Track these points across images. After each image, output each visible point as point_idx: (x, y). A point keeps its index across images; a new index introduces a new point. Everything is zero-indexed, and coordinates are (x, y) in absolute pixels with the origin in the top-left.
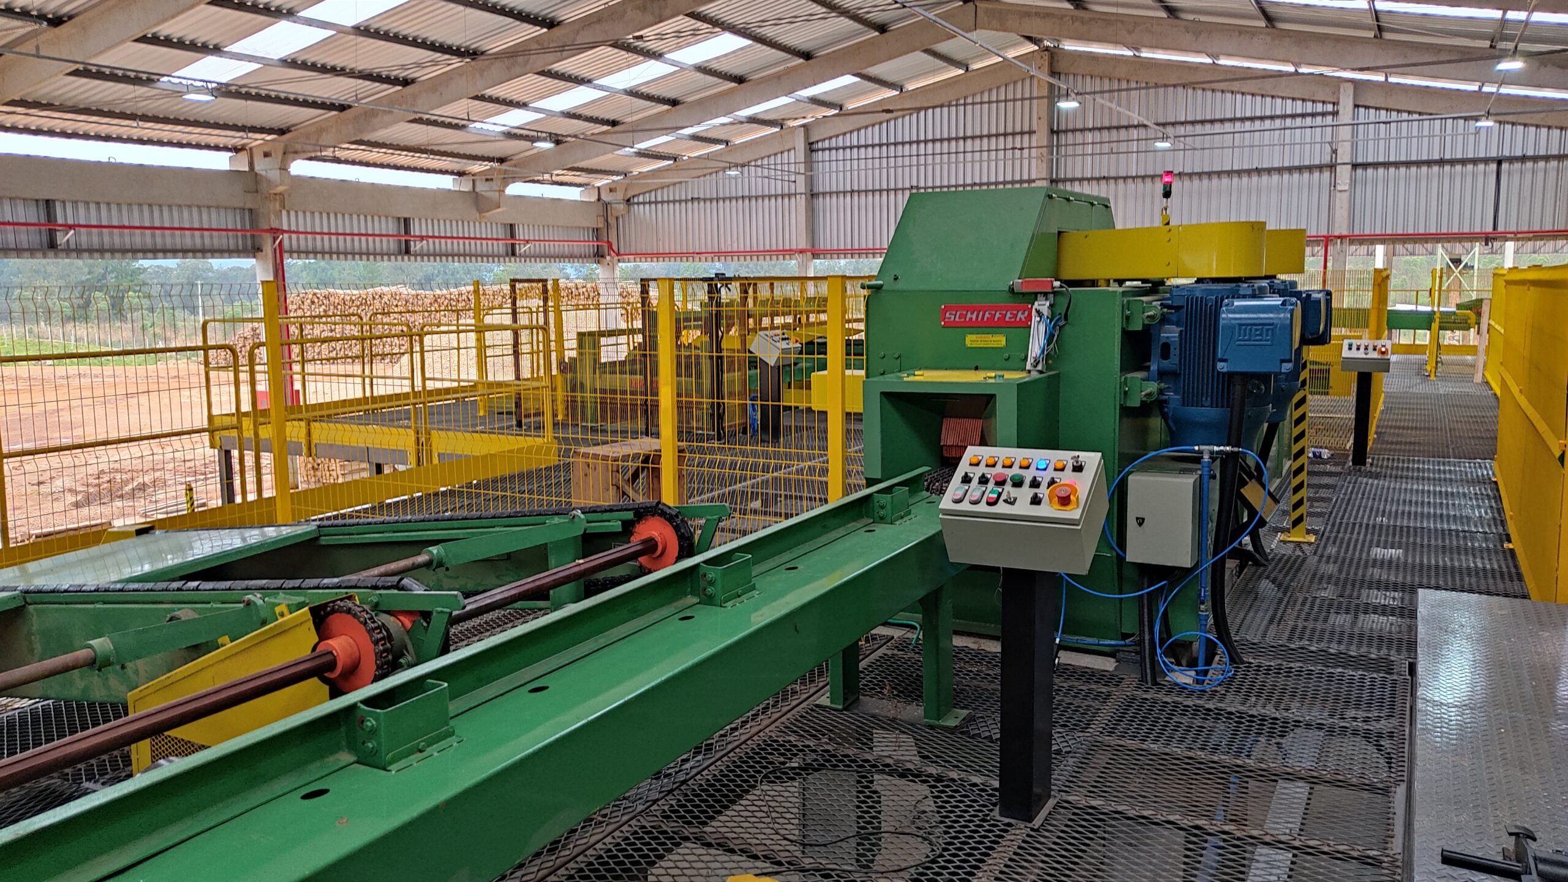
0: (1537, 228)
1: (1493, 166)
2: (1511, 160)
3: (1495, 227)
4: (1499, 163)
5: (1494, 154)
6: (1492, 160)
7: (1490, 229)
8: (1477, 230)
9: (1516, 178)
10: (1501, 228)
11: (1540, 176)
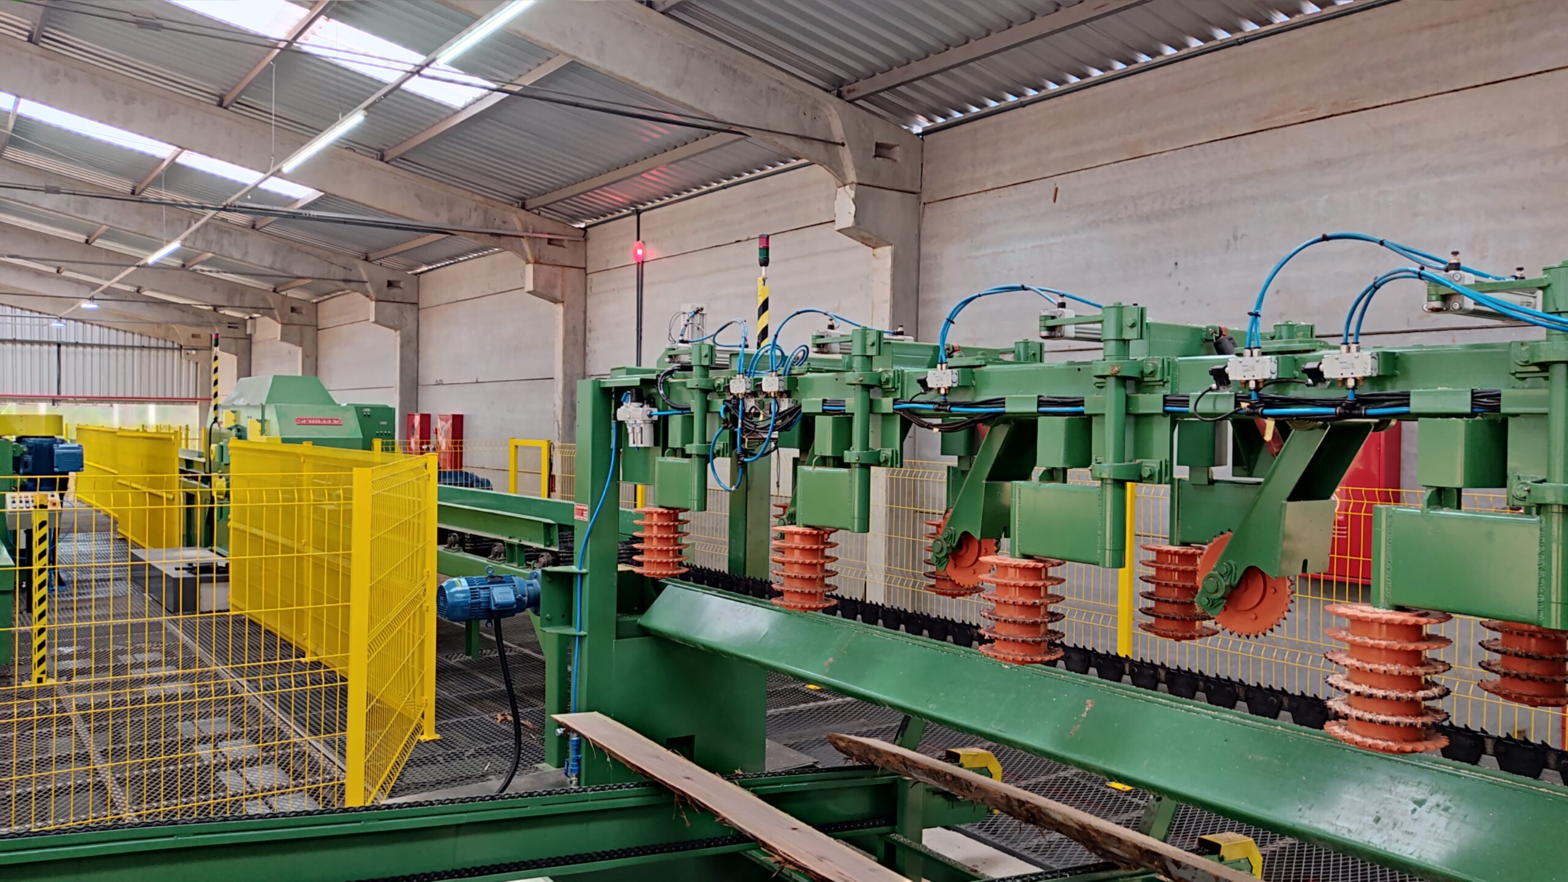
0: (89, 395)
1: (55, 348)
2: (67, 344)
3: (59, 393)
4: (59, 345)
5: (55, 340)
6: (54, 343)
7: (55, 393)
8: (46, 394)
9: (72, 357)
10: (63, 394)
11: (88, 357)
